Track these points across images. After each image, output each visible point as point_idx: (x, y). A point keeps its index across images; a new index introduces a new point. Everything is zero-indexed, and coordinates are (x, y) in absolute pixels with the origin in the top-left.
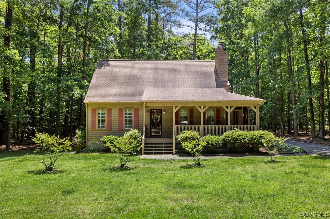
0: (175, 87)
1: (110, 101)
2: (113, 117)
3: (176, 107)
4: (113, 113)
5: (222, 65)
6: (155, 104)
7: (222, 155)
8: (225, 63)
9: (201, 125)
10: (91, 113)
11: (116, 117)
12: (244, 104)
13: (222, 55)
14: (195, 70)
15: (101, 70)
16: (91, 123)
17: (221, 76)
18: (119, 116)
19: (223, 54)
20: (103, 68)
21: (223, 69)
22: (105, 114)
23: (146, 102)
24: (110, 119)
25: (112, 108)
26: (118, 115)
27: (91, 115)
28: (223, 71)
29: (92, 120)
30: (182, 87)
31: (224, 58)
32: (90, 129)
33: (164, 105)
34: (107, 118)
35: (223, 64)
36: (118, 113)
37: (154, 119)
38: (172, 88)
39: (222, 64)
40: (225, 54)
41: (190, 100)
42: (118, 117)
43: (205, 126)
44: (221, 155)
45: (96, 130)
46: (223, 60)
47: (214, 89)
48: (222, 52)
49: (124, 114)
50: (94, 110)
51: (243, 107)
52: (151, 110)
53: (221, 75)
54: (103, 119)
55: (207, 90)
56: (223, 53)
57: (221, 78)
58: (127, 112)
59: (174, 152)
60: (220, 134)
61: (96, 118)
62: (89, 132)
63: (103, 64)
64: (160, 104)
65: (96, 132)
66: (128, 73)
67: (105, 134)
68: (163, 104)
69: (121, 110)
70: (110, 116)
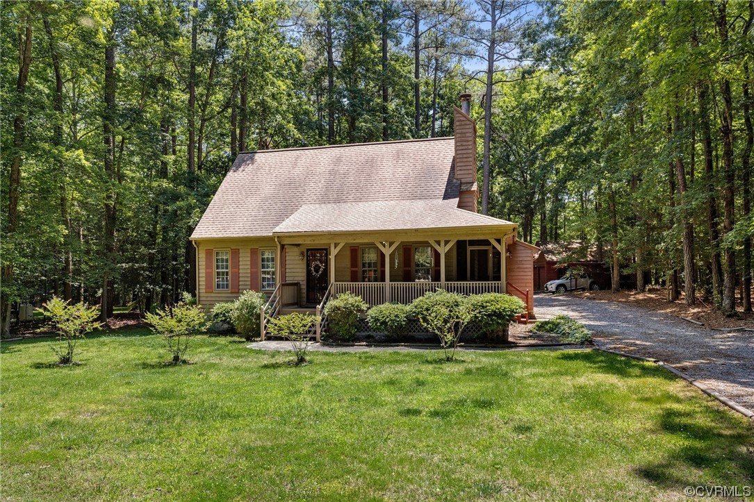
0: (360, 200)
1: (232, 236)
2: (241, 267)
3: (336, 245)
4: (240, 259)
5: (461, 148)
6: (296, 239)
7: (405, 346)
8: (468, 141)
9: (385, 281)
10: (204, 260)
11: (246, 267)
12: (473, 234)
13: (462, 125)
14: (412, 161)
15: (236, 174)
16: (204, 279)
17: (459, 172)
18: (251, 265)
19: (463, 123)
20: (241, 169)
21: (465, 156)
22: (227, 261)
23: (278, 237)
24: (236, 270)
25: (239, 249)
26: (249, 263)
27: (204, 263)
28: (465, 160)
29: (206, 273)
30: (373, 200)
31: (467, 130)
32: (204, 291)
33: (314, 240)
34: (232, 268)
35: (464, 143)
36: (249, 259)
37: (312, 269)
38: (354, 203)
39: (462, 145)
40: (468, 123)
41: (359, 229)
42: (249, 267)
43: (393, 283)
44: (402, 346)
45: (212, 292)
46: (463, 135)
47: (435, 202)
48: (462, 119)
49: (260, 260)
50: (209, 253)
51: (469, 241)
52: (308, 250)
53: (461, 170)
54: (224, 270)
55: (420, 205)
56: (465, 119)
57: (459, 177)
58: (265, 257)
59: (318, 336)
60: (406, 301)
61: (212, 268)
62: (201, 295)
63: (244, 161)
64: (306, 238)
65: (213, 295)
66: (283, 176)
67: (228, 299)
68: (310, 239)
69: (254, 252)
70: (236, 265)
